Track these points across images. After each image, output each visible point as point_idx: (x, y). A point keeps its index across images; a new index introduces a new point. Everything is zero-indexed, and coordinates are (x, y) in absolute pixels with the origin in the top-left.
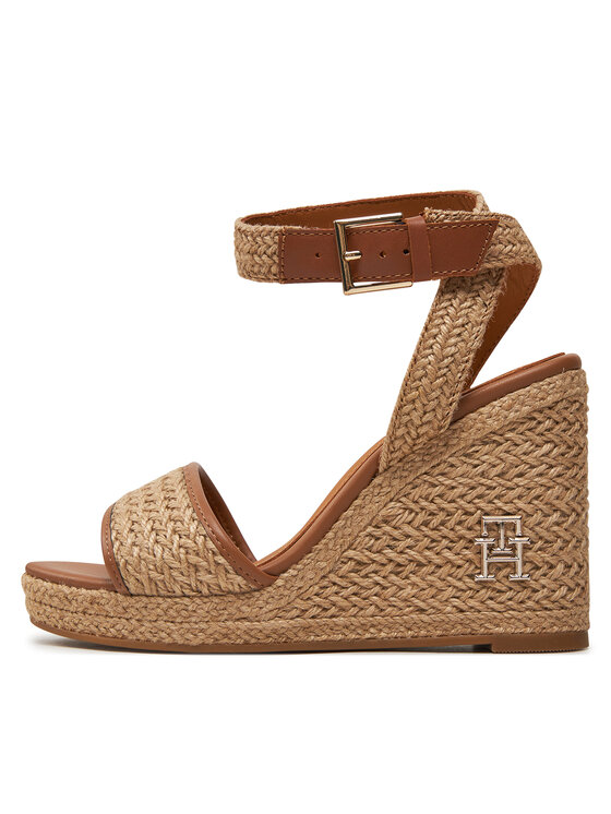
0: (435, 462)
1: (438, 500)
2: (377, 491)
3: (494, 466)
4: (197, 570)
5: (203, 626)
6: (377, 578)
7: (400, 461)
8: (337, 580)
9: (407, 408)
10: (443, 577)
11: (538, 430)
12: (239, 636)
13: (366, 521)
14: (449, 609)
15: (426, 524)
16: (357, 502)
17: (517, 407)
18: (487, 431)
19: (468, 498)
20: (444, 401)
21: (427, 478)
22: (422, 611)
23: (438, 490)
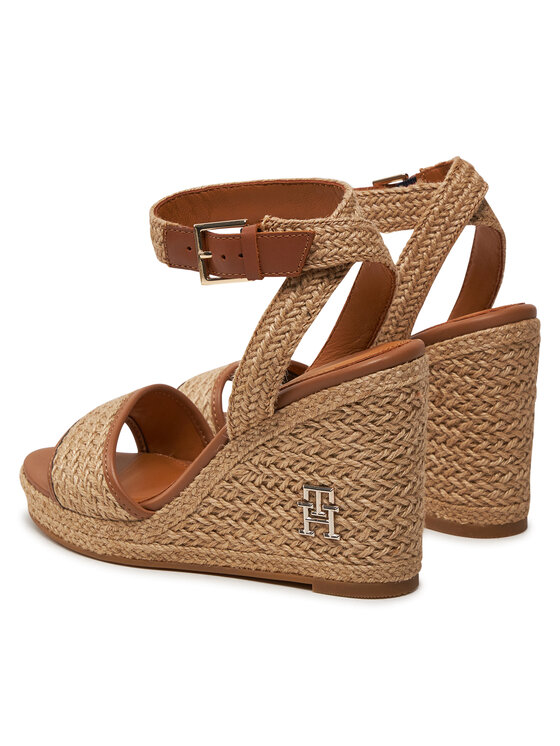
0: (269, 437)
1: (273, 467)
2: (228, 454)
3: (313, 446)
4: (97, 501)
5: (105, 541)
6: (231, 522)
7: (244, 433)
8: (200, 519)
9: (237, 398)
10: (278, 526)
11: (347, 421)
12: (129, 553)
13: (220, 476)
14: (282, 552)
15: (265, 484)
16: (213, 461)
17: (328, 402)
18: (305, 419)
19: (295, 469)
20: (263, 396)
21: (263, 448)
22: (263, 551)
23: (273, 459)
